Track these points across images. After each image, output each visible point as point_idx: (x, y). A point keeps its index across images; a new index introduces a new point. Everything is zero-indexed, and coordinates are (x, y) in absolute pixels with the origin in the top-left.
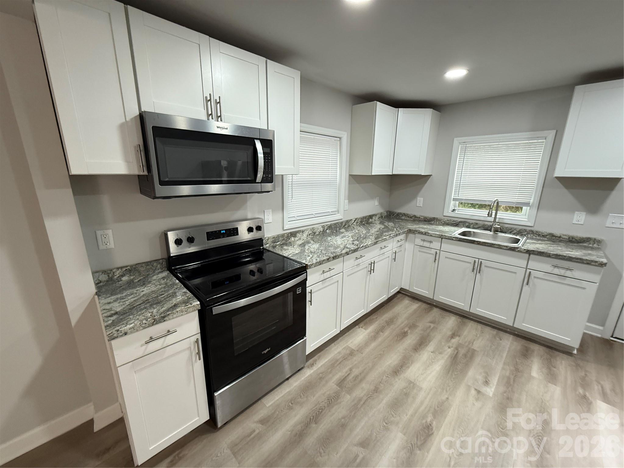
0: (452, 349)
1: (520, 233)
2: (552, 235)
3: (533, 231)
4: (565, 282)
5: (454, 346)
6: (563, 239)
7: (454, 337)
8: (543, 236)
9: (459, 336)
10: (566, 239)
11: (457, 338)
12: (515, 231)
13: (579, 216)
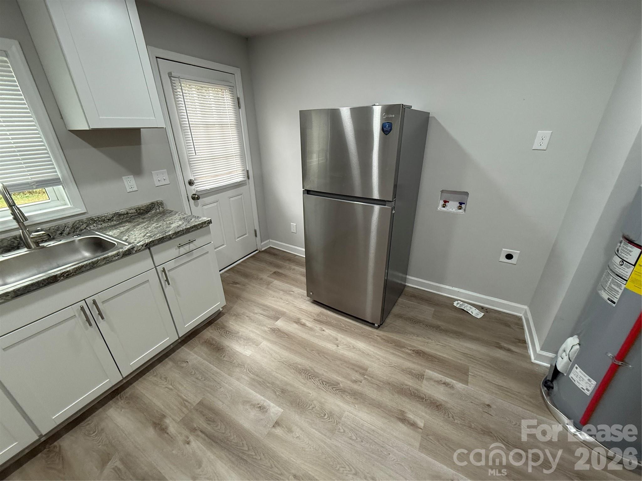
0: (191, 438)
1: (77, 228)
2: (119, 215)
3: (93, 219)
4: (195, 256)
5: (186, 432)
6: (132, 215)
7: (164, 427)
8: (108, 220)
9: (164, 416)
10: (135, 213)
11: (167, 421)
12: (68, 229)
13: (129, 182)
